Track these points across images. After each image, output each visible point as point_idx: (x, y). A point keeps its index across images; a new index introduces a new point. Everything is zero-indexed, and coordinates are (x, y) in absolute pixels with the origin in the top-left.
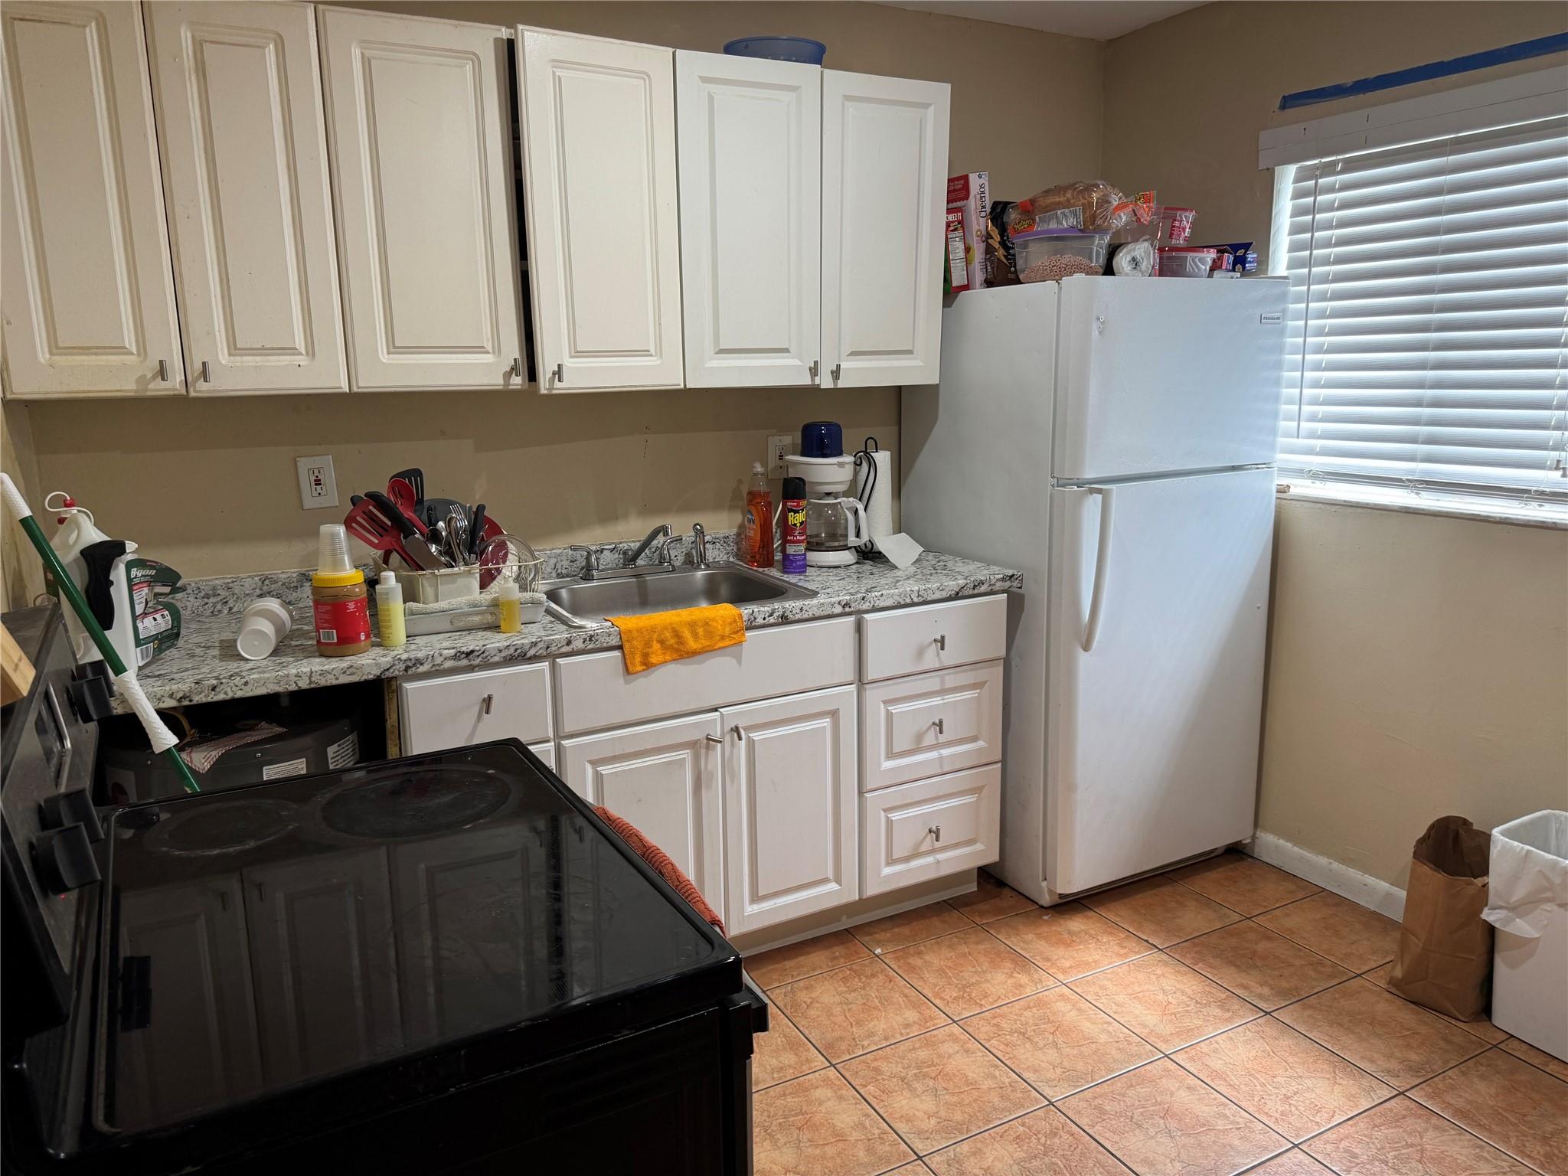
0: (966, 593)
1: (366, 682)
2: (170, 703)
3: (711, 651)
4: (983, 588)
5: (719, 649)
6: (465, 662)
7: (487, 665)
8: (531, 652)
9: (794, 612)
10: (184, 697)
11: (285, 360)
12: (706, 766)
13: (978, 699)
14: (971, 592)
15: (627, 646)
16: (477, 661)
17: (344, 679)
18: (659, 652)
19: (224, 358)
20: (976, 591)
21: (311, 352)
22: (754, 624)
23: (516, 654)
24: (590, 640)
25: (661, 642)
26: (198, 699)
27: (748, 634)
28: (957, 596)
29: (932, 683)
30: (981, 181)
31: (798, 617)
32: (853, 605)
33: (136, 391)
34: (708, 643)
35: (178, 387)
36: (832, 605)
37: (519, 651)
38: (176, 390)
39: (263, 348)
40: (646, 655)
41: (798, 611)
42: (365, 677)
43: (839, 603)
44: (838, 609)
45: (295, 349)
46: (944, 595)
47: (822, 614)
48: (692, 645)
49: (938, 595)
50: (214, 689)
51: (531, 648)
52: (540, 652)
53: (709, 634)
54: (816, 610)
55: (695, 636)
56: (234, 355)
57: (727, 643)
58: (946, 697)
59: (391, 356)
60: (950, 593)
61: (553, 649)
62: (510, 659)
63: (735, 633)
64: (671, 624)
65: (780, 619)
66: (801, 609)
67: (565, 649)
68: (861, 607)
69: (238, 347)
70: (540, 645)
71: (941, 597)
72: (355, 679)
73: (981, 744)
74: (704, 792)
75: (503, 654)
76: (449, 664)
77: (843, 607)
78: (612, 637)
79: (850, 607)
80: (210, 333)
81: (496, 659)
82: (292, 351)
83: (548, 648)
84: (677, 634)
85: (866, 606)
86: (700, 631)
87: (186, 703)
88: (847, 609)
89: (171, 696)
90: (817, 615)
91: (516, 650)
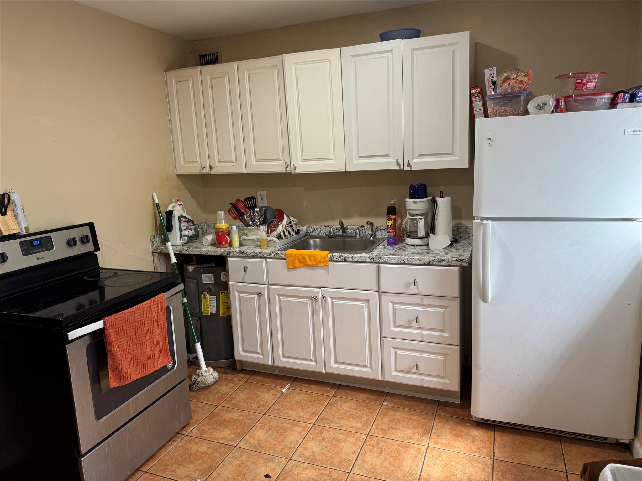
0: (434, 263)
1: (218, 256)
2: (178, 252)
3: (317, 266)
4: (444, 263)
5: (319, 266)
6: (241, 255)
7: (247, 257)
8: (259, 255)
9: (349, 258)
10: (180, 251)
11: (230, 164)
12: (315, 307)
13: (444, 313)
14: (437, 264)
15: (287, 259)
16: (245, 255)
17: (213, 254)
18: (299, 263)
19: (217, 164)
20: (440, 264)
21: (236, 162)
22: (333, 259)
23: (255, 255)
24: (276, 255)
25: (299, 260)
26: (183, 252)
27: (330, 263)
28: (429, 264)
29: (417, 300)
30: (491, 72)
31: (351, 260)
32: (375, 259)
33: (200, 173)
34: (314, 263)
35: (208, 172)
36: (366, 258)
37: (256, 254)
38: (207, 172)
39: (225, 161)
40: (293, 263)
41: (351, 258)
42: (218, 254)
43: (369, 257)
44: (368, 260)
45: (233, 161)
46: (422, 262)
47: (361, 261)
48: (309, 263)
49: (418, 262)
50: (186, 250)
51: (259, 254)
52: (262, 256)
53: (315, 260)
54: (358, 258)
55: (310, 260)
56: (220, 163)
57: (322, 264)
58: (425, 308)
59: (256, 163)
60: (425, 262)
61: (265, 255)
62: (254, 256)
63: (325, 261)
64: (302, 254)
65: (343, 260)
66: (352, 257)
67: (269, 256)
68: (379, 261)
69: (220, 161)
70: (262, 254)
71: (420, 263)
72: (215, 254)
73: (446, 334)
74: (315, 315)
75: (252, 254)
76: (238, 255)
77: (371, 259)
78: (283, 255)
79: (374, 260)
80: (214, 157)
81: (250, 256)
82: (232, 162)
83: (264, 255)
84: (304, 258)
85: (381, 261)
86: (312, 258)
87: (181, 253)
88: (372, 261)
89: (178, 250)
90: (359, 261)
91: (255, 254)
